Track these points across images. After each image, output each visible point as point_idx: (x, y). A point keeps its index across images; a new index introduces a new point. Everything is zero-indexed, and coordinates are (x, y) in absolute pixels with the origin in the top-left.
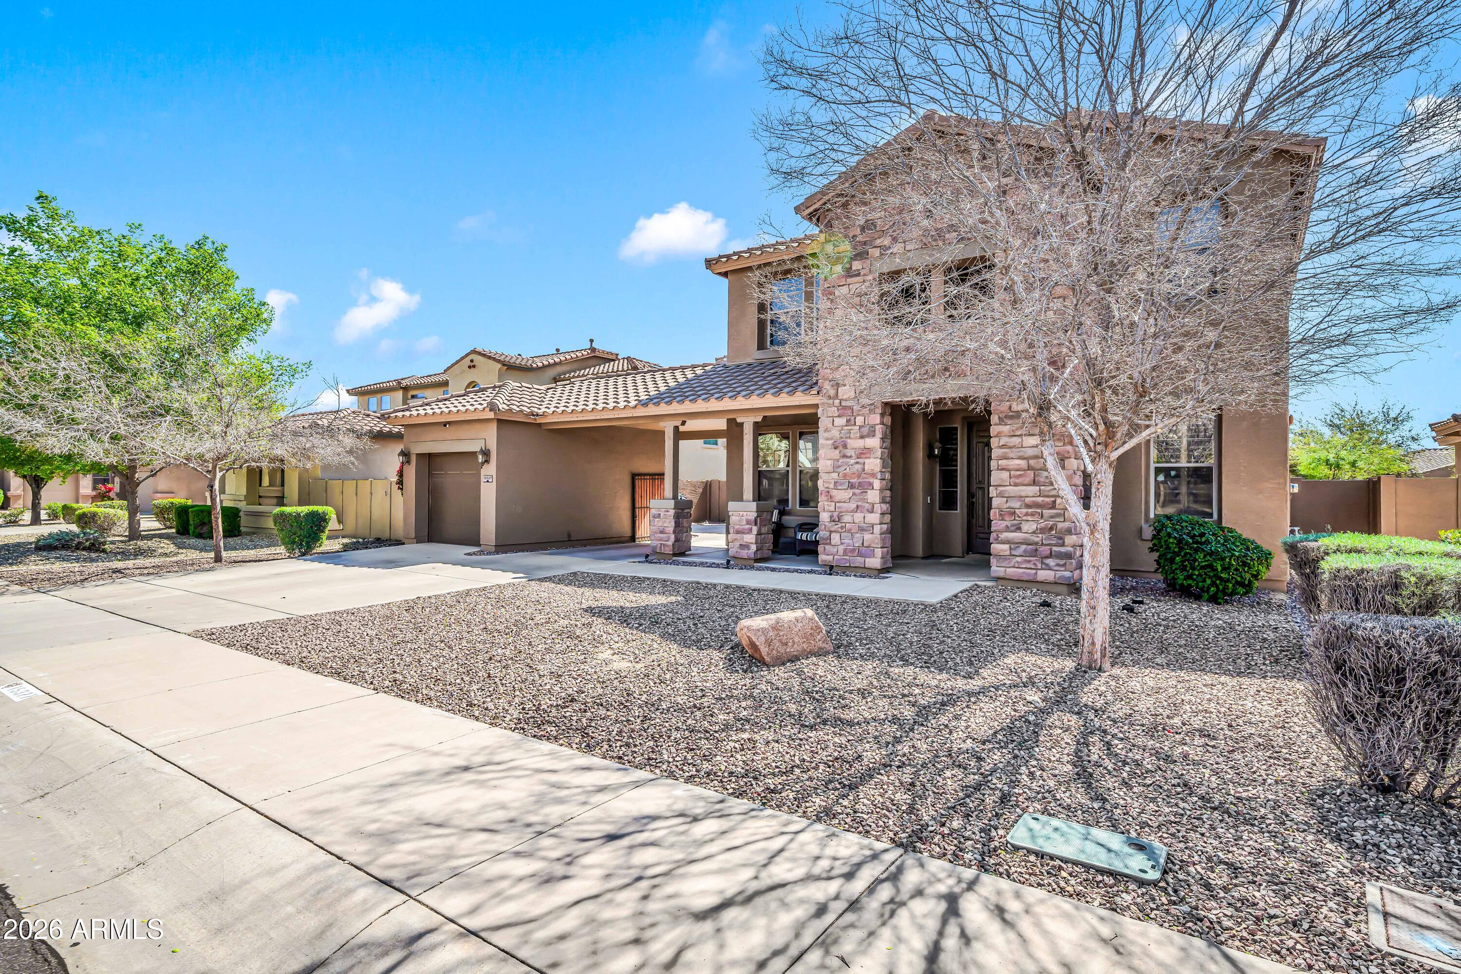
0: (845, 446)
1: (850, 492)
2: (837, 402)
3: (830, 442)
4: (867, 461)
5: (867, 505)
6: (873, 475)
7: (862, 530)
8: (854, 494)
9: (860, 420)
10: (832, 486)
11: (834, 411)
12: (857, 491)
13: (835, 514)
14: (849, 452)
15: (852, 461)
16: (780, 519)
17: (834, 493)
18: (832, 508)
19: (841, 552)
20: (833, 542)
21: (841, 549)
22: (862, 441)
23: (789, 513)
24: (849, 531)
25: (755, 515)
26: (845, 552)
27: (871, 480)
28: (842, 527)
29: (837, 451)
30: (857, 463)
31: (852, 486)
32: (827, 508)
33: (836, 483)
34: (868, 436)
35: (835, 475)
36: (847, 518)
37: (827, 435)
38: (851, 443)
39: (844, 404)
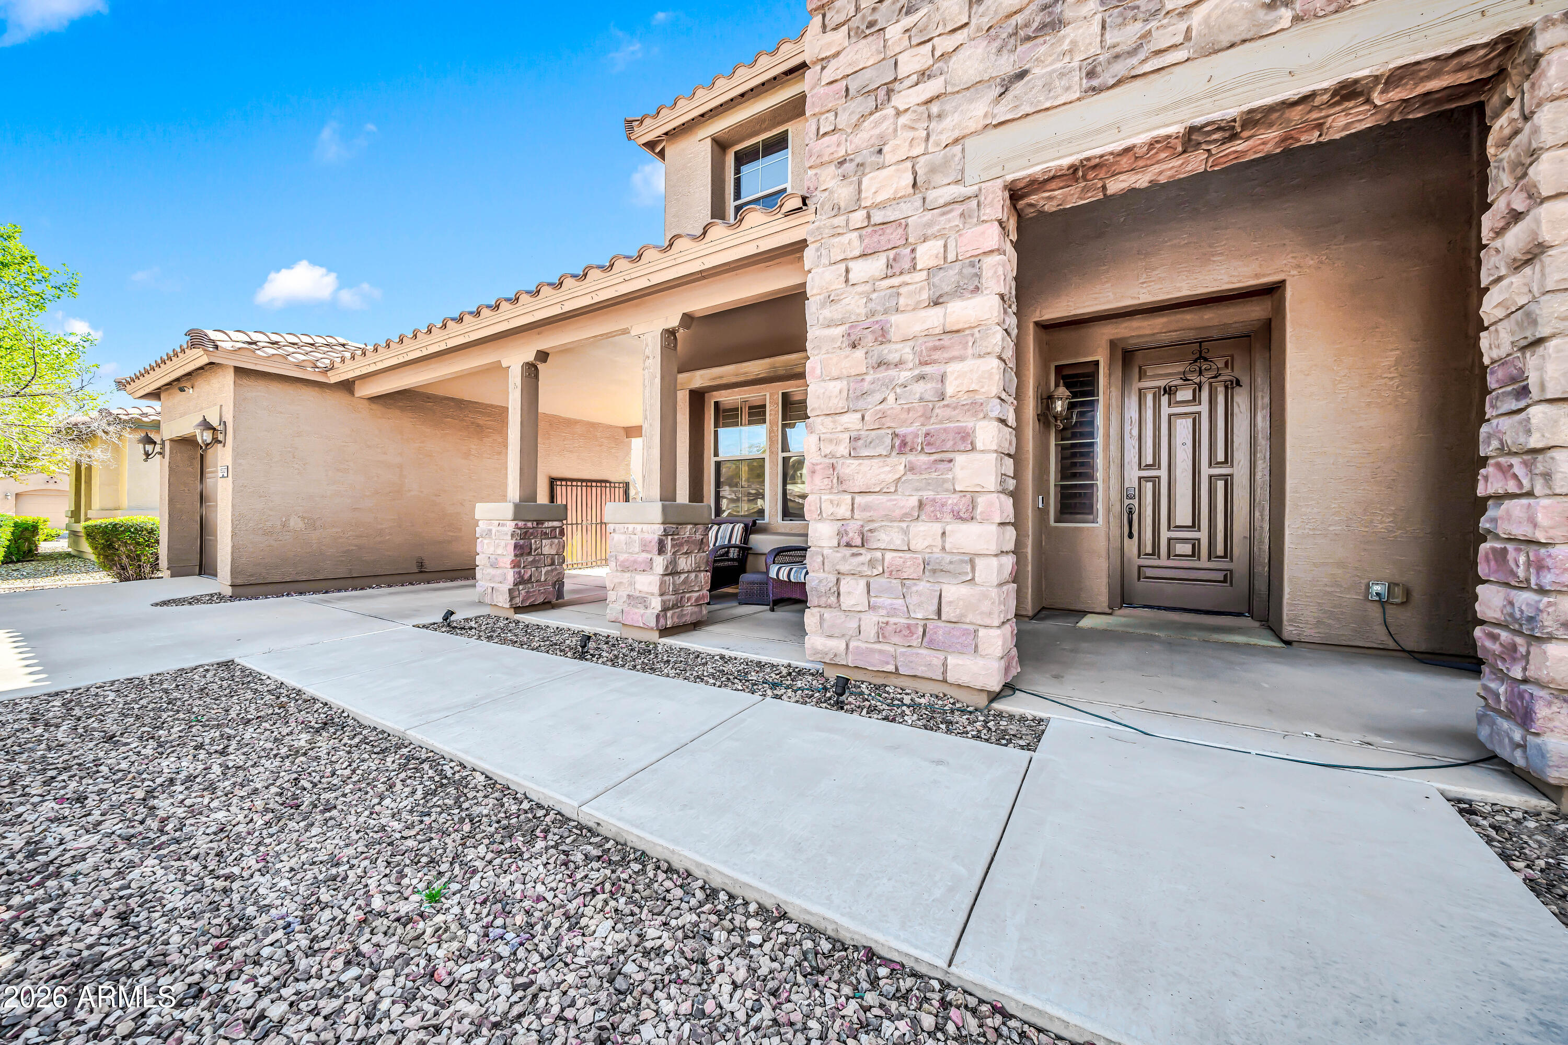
0: (883, 336)
1: (899, 463)
2: (858, 218)
3: (840, 330)
4: (953, 369)
5: (953, 499)
6: (975, 408)
7: (931, 569)
8: (911, 468)
9: (927, 254)
10: (843, 449)
11: (852, 243)
12: (922, 459)
13: (853, 526)
14: (892, 352)
15: (905, 375)
16: (745, 539)
17: (849, 468)
18: (844, 511)
19: (870, 631)
20: (847, 602)
21: (870, 622)
22: (938, 310)
23: (764, 530)
24: (892, 573)
25: (659, 529)
26: (881, 635)
27: (968, 423)
28: (872, 563)
29: (859, 353)
30: (922, 377)
31: (903, 446)
32: (828, 509)
33: (854, 440)
34: (958, 292)
35: (851, 420)
36: (888, 537)
37: (828, 313)
38: (900, 324)
39: (877, 217)
